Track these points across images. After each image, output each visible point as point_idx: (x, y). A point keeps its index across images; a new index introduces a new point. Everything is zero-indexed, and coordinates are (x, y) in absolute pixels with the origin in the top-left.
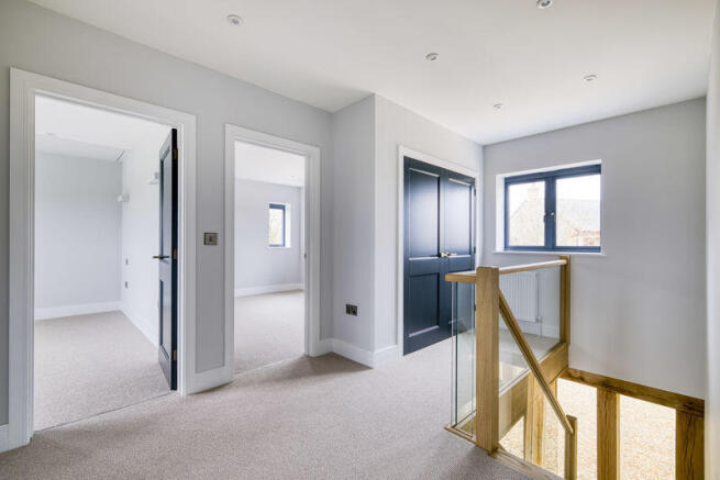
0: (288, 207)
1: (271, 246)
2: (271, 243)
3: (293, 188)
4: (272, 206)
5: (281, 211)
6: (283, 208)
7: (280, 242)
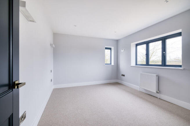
0: (113, 48)
1: (106, 64)
2: (106, 63)
3: (115, 40)
4: (106, 48)
5: (109, 50)
6: (110, 49)
7: (109, 63)
